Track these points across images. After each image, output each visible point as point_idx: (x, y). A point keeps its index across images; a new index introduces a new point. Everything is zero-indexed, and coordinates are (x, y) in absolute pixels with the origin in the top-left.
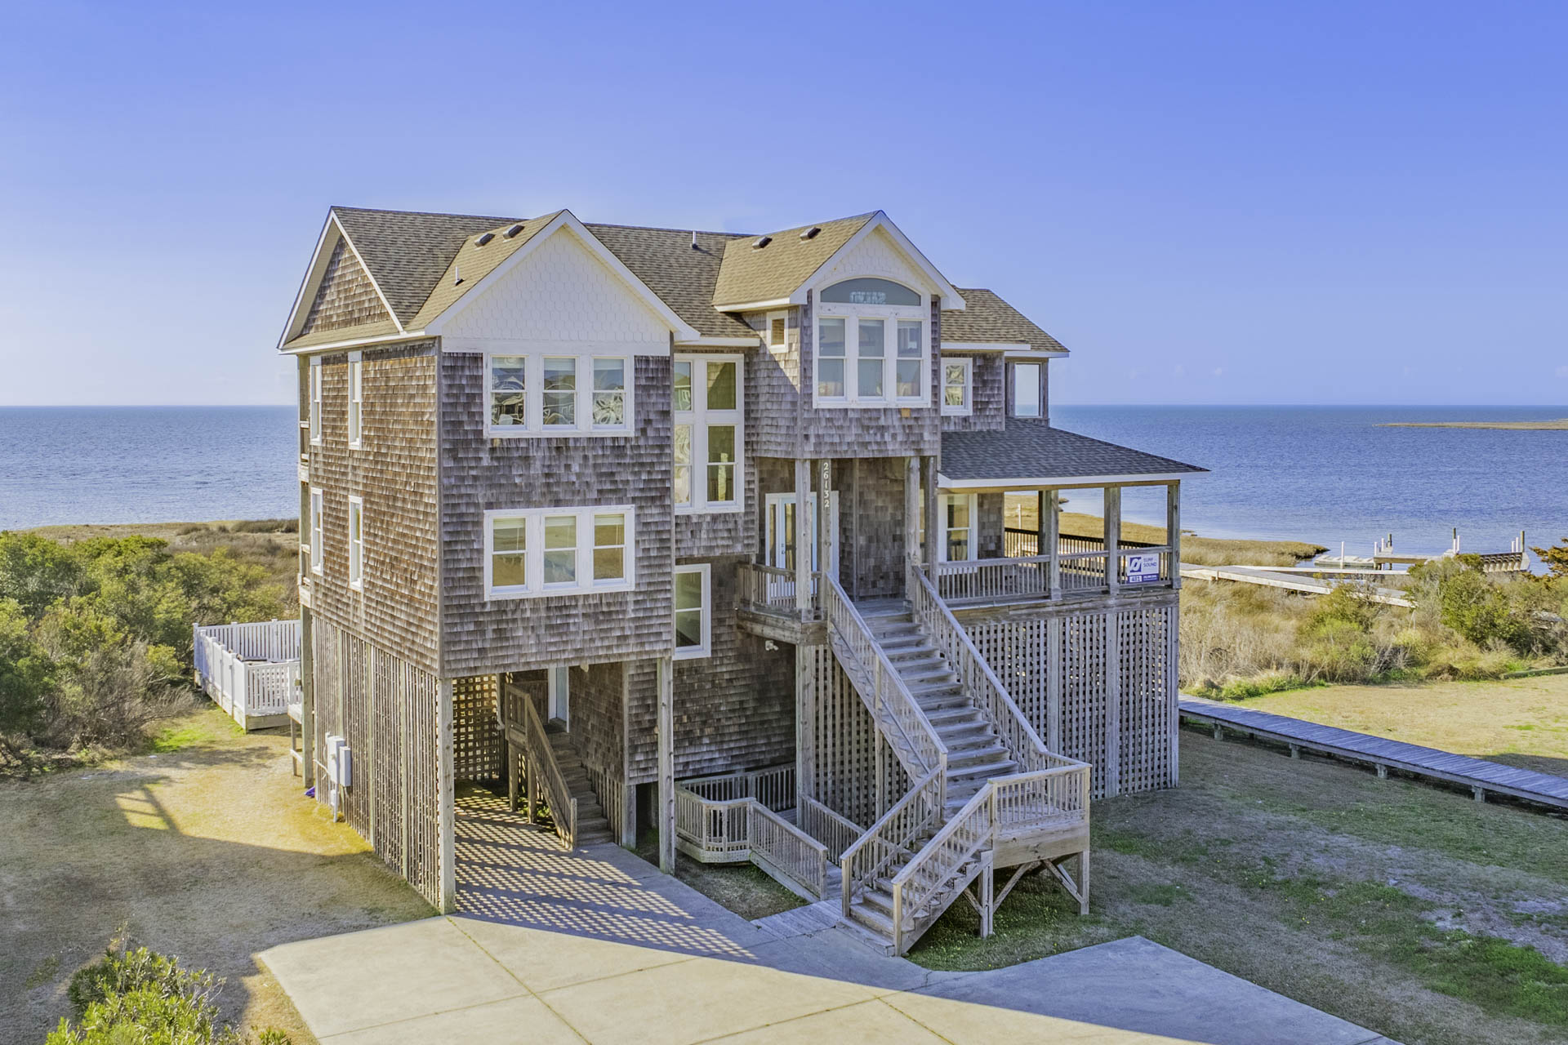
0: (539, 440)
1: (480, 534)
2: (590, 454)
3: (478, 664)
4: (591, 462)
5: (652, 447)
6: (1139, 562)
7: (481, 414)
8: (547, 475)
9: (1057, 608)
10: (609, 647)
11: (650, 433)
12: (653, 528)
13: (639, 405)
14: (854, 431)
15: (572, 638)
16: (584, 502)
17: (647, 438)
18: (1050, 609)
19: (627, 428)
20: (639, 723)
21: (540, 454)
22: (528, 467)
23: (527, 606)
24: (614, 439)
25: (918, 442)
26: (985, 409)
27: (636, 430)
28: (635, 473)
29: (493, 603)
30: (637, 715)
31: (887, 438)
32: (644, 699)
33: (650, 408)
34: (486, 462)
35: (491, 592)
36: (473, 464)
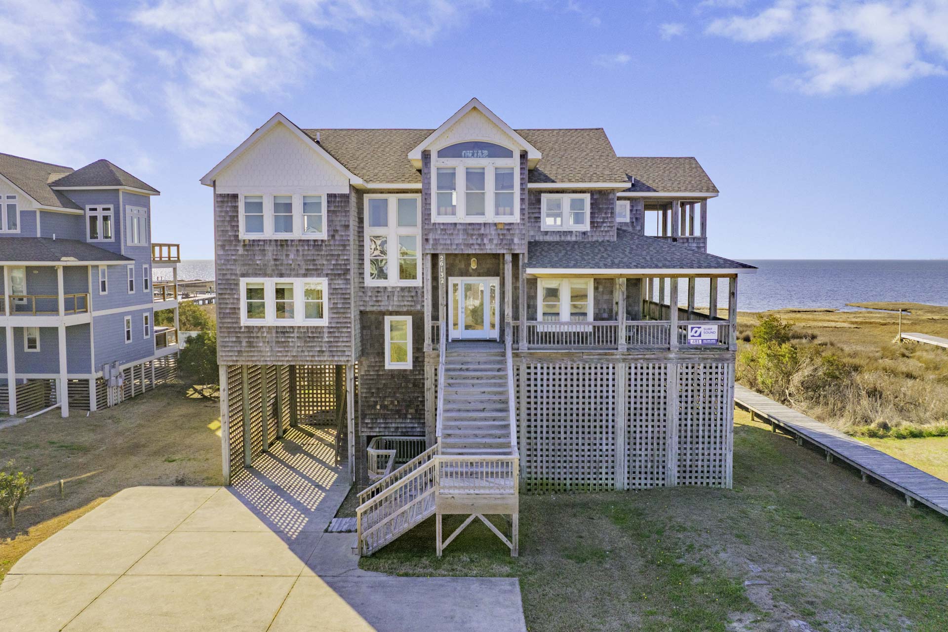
0: (270, 240)
1: (238, 290)
2: (300, 249)
3: (238, 359)
4: (301, 253)
5: (339, 245)
6: (699, 330)
7: (238, 226)
8: (275, 260)
9: (624, 357)
10: (313, 356)
11: (337, 237)
12: (340, 291)
13: (330, 222)
14: (461, 237)
15: (291, 349)
16: (297, 275)
17: (335, 240)
18: (618, 357)
19: (323, 235)
20: (367, 402)
21: (271, 248)
22: (264, 255)
23: (264, 330)
24: (315, 241)
25: (510, 244)
26: (601, 227)
27: (328, 236)
28: (328, 260)
29: (246, 327)
30: (366, 397)
31: (486, 241)
32: (370, 388)
33: (338, 223)
34: (240, 252)
35: (245, 320)
36: (234, 253)
